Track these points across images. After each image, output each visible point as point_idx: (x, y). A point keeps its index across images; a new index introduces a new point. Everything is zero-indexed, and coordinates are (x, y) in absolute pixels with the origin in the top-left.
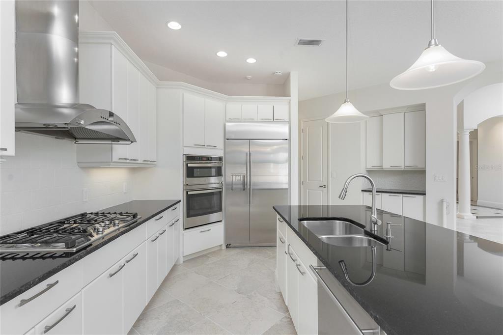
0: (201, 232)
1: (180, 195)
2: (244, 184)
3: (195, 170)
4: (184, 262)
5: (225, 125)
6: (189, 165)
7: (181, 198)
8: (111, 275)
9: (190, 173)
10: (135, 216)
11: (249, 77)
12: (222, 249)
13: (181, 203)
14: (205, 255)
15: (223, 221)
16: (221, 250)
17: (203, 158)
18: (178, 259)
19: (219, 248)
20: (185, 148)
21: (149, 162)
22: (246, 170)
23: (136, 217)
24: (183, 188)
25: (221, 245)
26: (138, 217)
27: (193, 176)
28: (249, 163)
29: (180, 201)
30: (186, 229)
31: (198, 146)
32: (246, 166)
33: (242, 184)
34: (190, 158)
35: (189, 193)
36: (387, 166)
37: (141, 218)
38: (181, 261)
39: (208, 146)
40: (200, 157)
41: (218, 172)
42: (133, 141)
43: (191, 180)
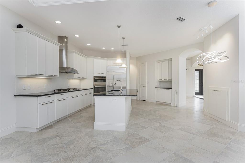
1: (92, 87)
3: (97, 80)
5: (107, 67)
6: (95, 79)
9: (95, 81)
20: (94, 74)
21: (84, 78)
24: (93, 85)
27: (96, 82)
29: (92, 89)
31: (98, 74)
34: (95, 77)
35: (95, 86)
36: (163, 79)
39: (101, 73)
41: (105, 81)
42: (78, 73)
43: (96, 83)
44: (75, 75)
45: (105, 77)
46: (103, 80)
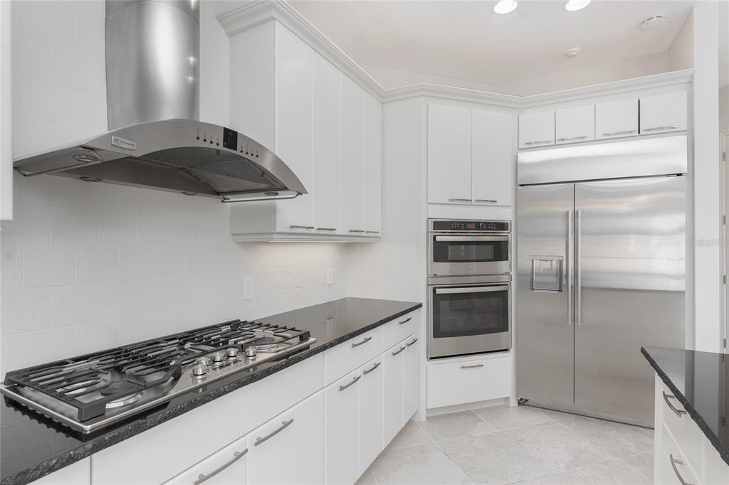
0: (463, 367)
1: (421, 295)
2: (560, 275)
3: (451, 248)
4: (427, 418)
5: (517, 158)
6: (438, 239)
7: (423, 300)
8: (342, 388)
9: (440, 252)
10: (303, 337)
11: (574, 50)
12: (509, 407)
13: (424, 309)
14: (470, 413)
15: (512, 351)
16: (506, 407)
17: (468, 226)
18: (416, 412)
19: (503, 403)
20: (431, 207)
21: (364, 234)
22: (564, 247)
23: (307, 339)
24: (428, 281)
25: (507, 399)
26: (311, 340)
28: (573, 234)
29: (420, 306)
30: (432, 358)
31: (455, 202)
32: (564, 240)
33: (556, 275)
34: (439, 225)
35: (439, 291)
37: (315, 342)
38: (423, 416)
39: (477, 201)
40: (461, 223)
41: (500, 252)
42: (301, 191)
43: (444, 268)
44: (288, 210)
45: (502, 226)
46: (491, 247)
